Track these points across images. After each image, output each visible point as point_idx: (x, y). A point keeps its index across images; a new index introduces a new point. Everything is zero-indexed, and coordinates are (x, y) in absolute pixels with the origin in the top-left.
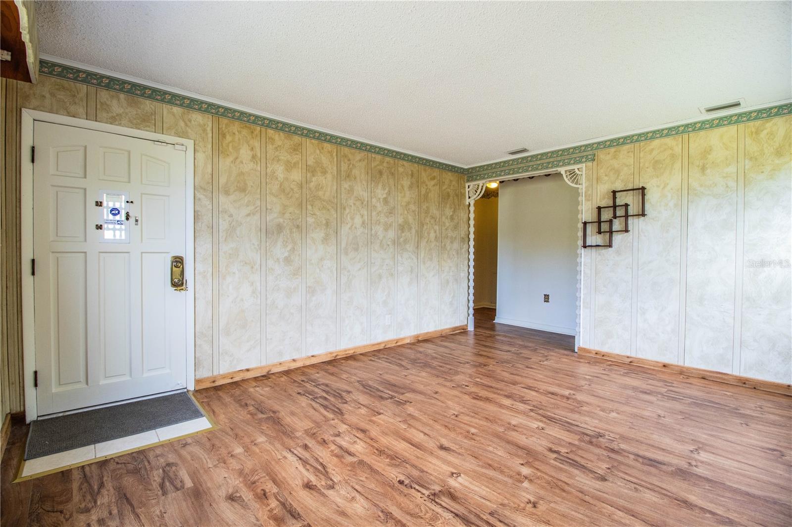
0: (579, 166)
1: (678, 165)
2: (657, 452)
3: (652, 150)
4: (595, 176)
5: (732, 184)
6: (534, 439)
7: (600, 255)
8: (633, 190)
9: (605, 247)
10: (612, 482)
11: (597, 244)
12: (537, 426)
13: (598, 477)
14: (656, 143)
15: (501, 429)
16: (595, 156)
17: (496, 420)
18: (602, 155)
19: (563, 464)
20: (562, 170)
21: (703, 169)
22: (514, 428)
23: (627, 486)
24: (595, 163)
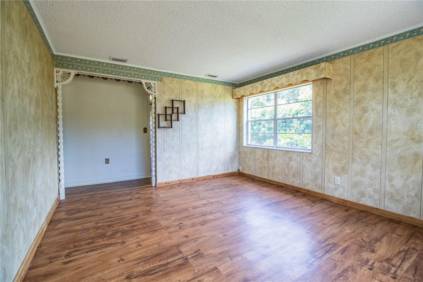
0: (154, 82)
1: (194, 94)
3: (186, 84)
4: (162, 90)
5: (210, 105)
7: (165, 132)
8: (179, 101)
9: (168, 128)
10: (128, 241)
11: (164, 126)
13: (121, 243)
14: (187, 81)
16: (162, 79)
18: (166, 79)
19: (102, 249)
20: (144, 82)
21: (202, 97)
23: (134, 239)
24: (162, 83)
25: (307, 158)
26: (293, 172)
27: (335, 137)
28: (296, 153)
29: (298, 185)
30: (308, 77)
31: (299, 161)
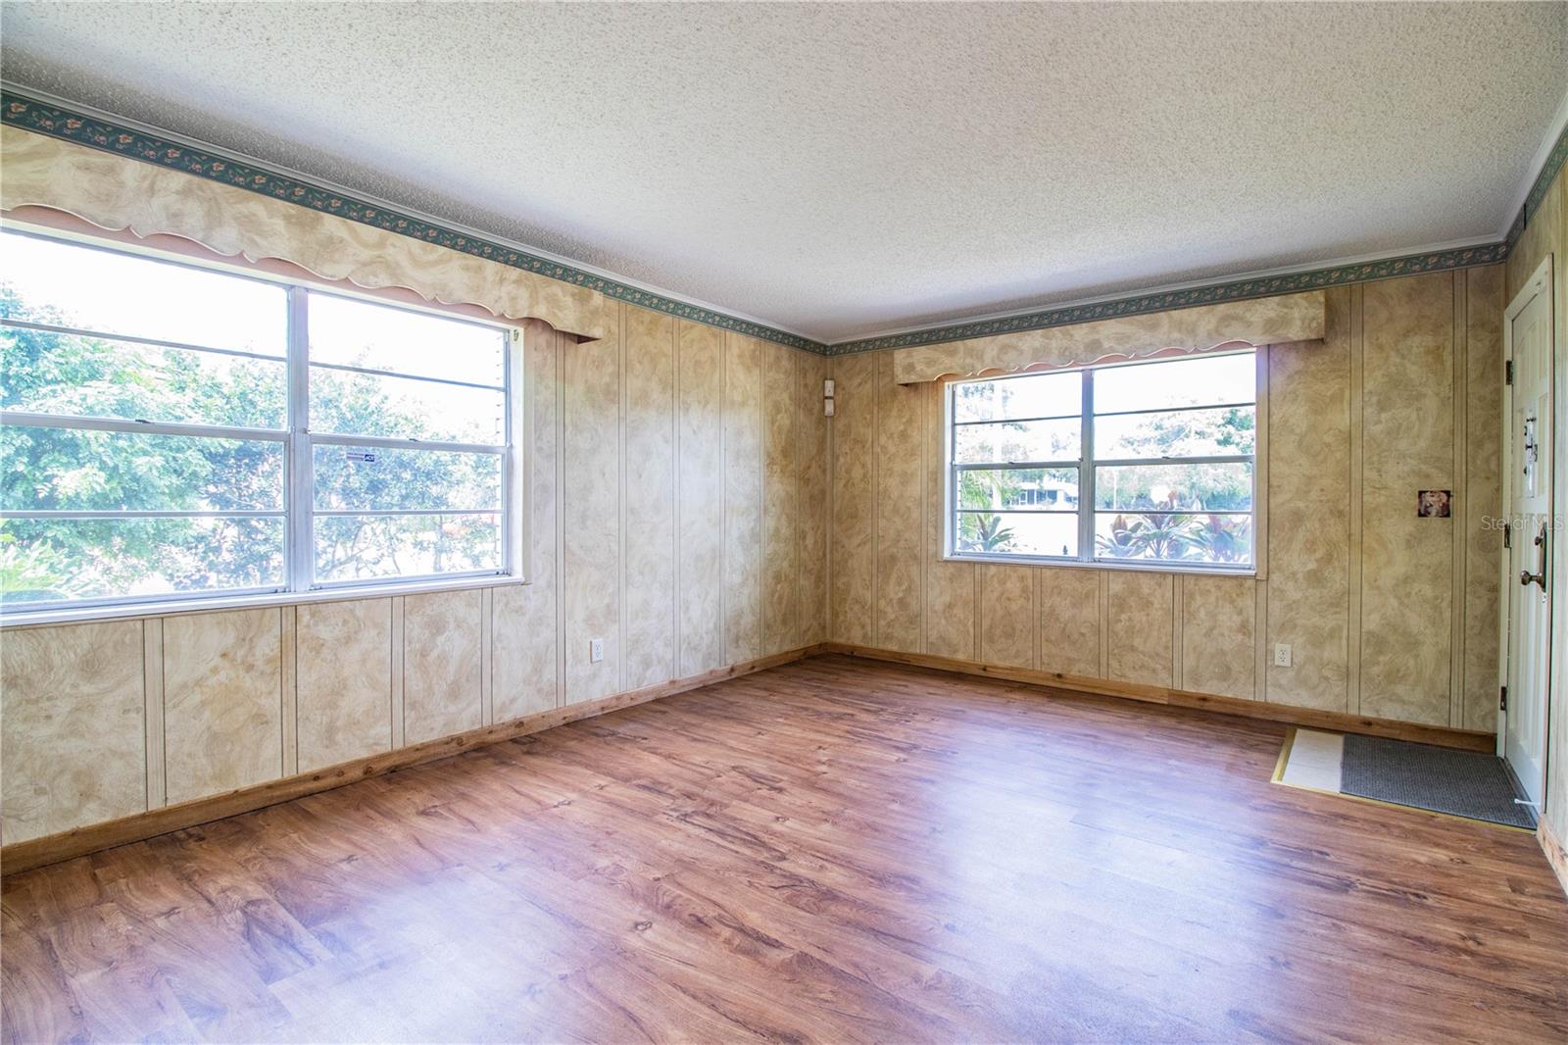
2: (618, 797)
6: (799, 802)
12: (787, 823)
15: (849, 812)
17: (858, 829)
22: (826, 817)
25: (507, 604)
26: (450, 678)
27: (589, 523)
28: (467, 592)
29: (473, 724)
30: (555, 314)
31: (477, 624)
